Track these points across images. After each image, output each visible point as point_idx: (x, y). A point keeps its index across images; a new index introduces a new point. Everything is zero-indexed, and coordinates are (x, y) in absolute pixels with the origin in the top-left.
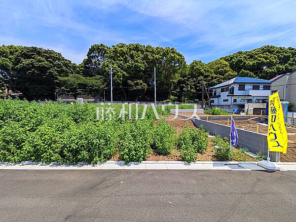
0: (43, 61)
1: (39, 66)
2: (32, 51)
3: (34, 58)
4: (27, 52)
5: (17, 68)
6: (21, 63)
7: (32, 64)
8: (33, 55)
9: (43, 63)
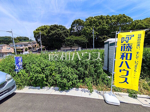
0: (60, 31)
1: (59, 33)
2: (55, 27)
3: (56, 30)
4: (53, 27)
5: (50, 35)
6: (51, 33)
7: (56, 33)
8: (55, 28)
9: (60, 32)
